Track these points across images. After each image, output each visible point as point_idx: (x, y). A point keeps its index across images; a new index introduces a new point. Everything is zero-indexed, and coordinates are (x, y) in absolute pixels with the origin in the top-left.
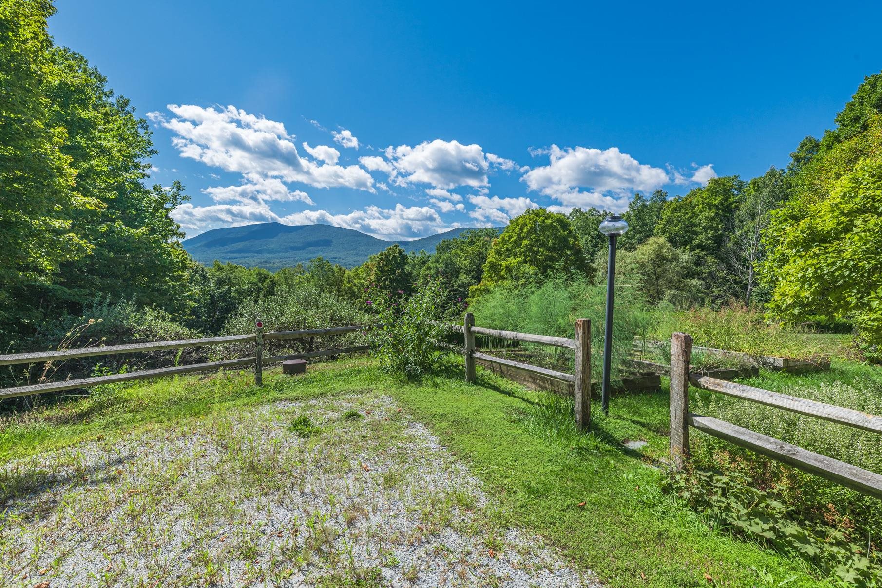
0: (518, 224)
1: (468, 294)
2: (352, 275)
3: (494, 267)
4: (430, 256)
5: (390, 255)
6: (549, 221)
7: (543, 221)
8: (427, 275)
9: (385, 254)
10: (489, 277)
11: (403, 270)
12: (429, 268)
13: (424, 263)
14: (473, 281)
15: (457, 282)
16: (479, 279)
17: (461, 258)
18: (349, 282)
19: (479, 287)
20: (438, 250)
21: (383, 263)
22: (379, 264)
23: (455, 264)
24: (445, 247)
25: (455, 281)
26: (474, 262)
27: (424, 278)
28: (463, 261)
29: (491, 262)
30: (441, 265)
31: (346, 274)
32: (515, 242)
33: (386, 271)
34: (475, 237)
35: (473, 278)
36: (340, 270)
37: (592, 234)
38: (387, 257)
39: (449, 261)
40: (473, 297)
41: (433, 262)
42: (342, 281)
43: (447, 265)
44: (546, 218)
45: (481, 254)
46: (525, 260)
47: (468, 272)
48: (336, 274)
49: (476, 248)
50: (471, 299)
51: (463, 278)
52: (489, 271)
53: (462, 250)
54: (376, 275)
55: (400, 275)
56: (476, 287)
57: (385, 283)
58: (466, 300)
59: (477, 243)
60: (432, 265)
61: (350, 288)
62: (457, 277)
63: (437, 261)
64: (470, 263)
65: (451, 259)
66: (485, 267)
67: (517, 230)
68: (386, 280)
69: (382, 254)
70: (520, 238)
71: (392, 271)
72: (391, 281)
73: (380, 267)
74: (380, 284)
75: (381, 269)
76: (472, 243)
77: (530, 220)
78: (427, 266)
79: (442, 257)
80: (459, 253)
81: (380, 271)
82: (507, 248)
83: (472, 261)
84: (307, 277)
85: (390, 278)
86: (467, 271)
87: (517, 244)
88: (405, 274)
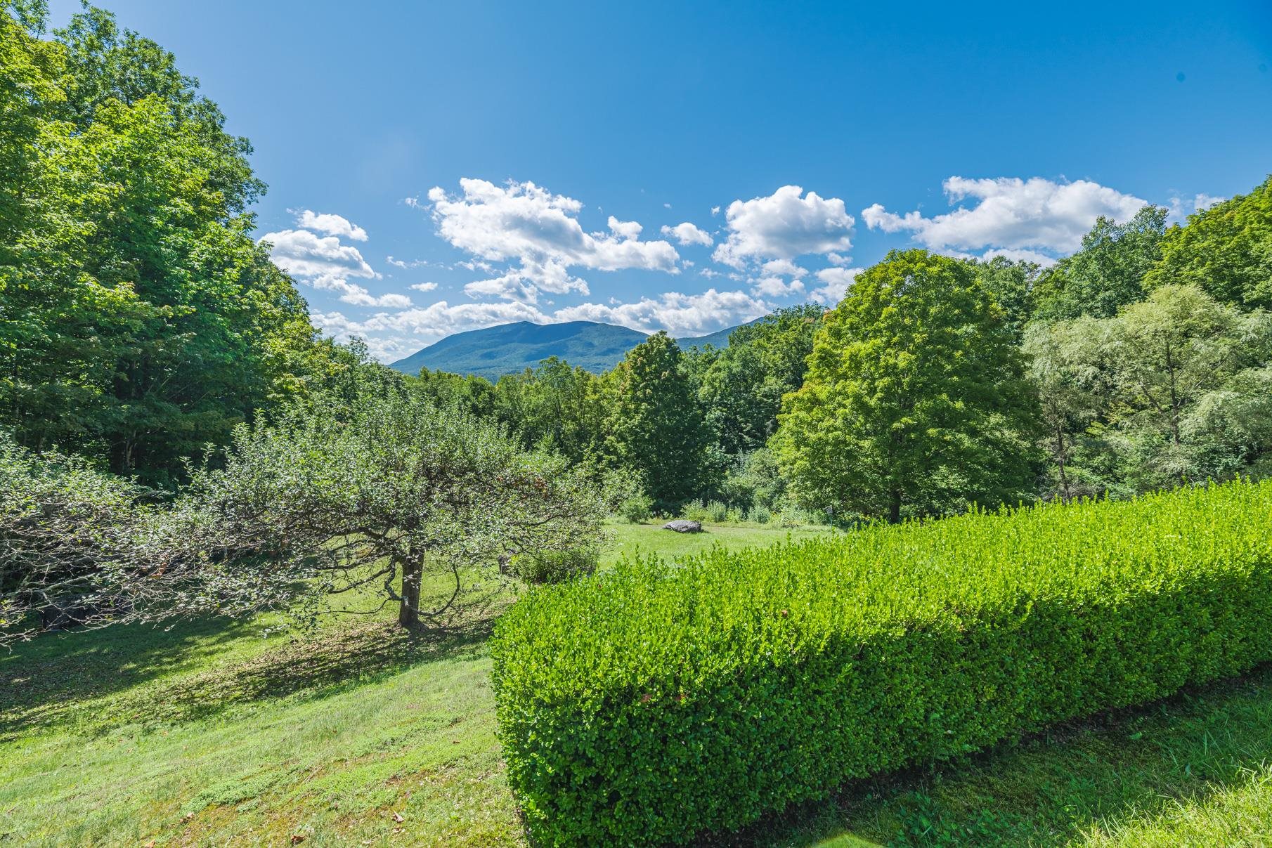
0: (871, 280)
1: (780, 407)
2: (600, 381)
3: (828, 360)
4: (719, 352)
5: (652, 348)
6: (934, 270)
7: (923, 270)
8: (714, 380)
9: (646, 348)
10: (819, 377)
11: (674, 371)
12: (718, 370)
13: (710, 362)
14: (788, 387)
15: (762, 389)
16: (797, 383)
17: (767, 352)
18: (595, 392)
19: (800, 394)
20: (732, 342)
21: (642, 362)
22: (636, 363)
23: (758, 361)
24: (742, 337)
25: (759, 387)
26: (790, 357)
27: (710, 384)
28: (771, 357)
29: (822, 350)
30: (735, 364)
31: (591, 382)
32: (868, 312)
33: (646, 374)
34: (789, 319)
35: (788, 381)
36: (583, 374)
37: (1004, 298)
38: (647, 352)
39: (749, 357)
40: (789, 413)
41: (723, 360)
42: (584, 391)
43: (745, 364)
44: (929, 265)
45: (800, 343)
46: (888, 342)
47: (779, 373)
48: (576, 382)
49: (791, 335)
50: (786, 416)
51: (772, 383)
52: (818, 367)
53: (769, 339)
54: (633, 380)
55: (668, 379)
56: (795, 394)
57: (644, 393)
58: (778, 417)
59: (794, 327)
60: (722, 364)
61: (597, 401)
62: (762, 381)
63: (730, 358)
64: (783, 358)
65: (751, 354)
66: (812, 360)
67: (870, 290)
68: (646, 387)
69: (640, 348)
70: (878, 304)
71: (657, 373)
72: (655, 389)
73: (638, 368)
74: (638, 393)
75: (639, 370)
76: (785, 327)
77: (898, 269)
78: (714, 365)
79: (738, 352)
80: (765, 343)
81: (639, 374)
82: (852, 324)
83: (786, 354)
84: (536, 387)
85: (653, 385)
86: (777, 371)
87: (871, 317)
88: (677, 378)
